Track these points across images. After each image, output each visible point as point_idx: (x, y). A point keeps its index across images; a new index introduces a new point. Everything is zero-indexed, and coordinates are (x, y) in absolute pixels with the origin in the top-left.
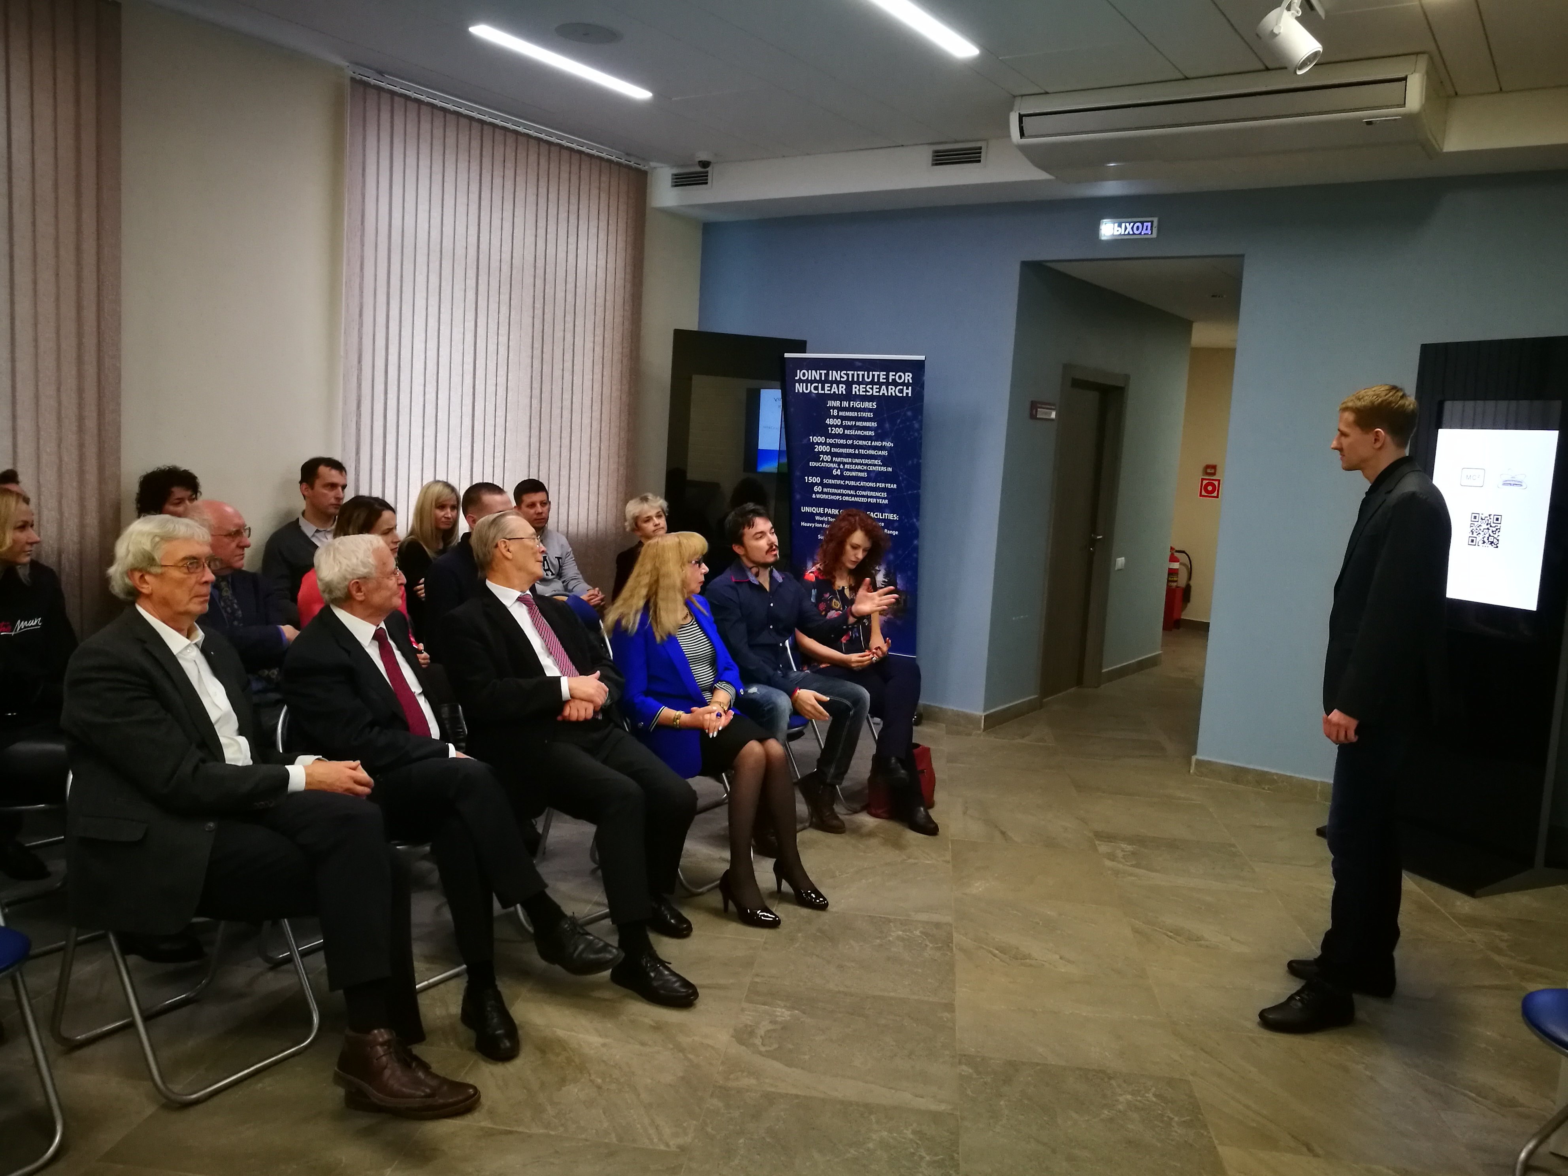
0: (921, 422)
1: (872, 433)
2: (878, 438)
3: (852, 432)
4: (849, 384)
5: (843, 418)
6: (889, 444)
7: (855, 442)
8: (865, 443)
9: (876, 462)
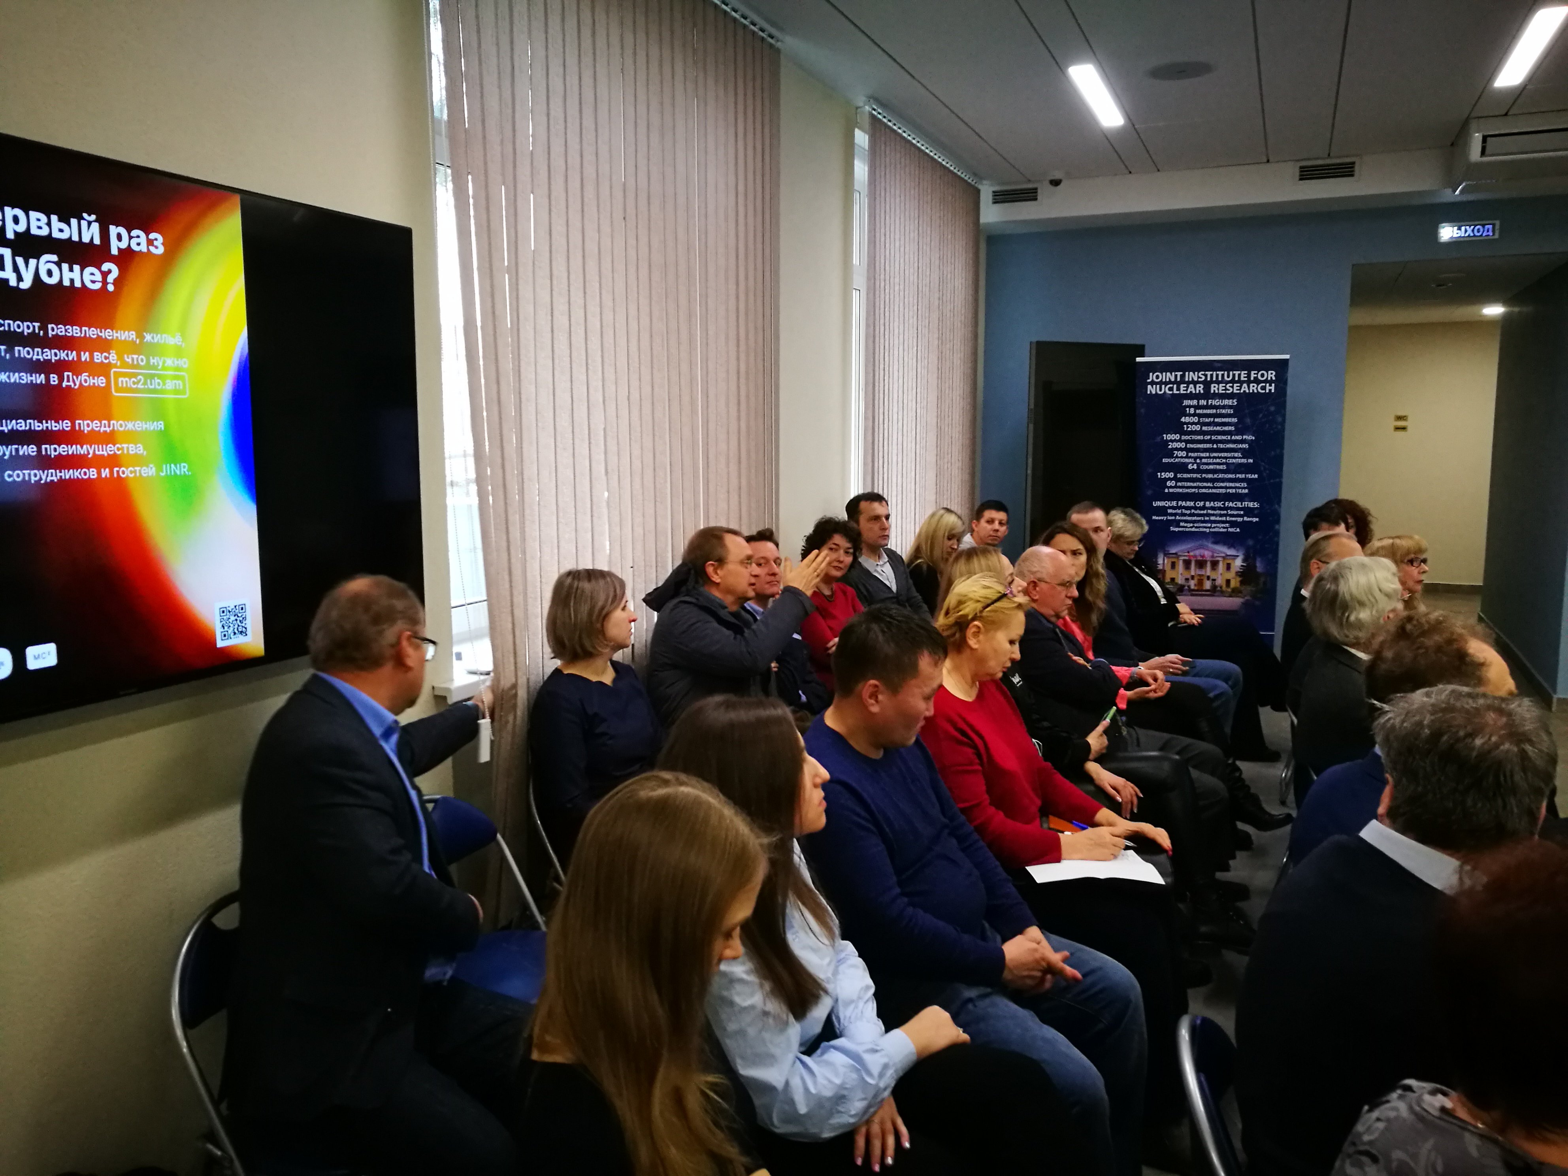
0: (1284, 416)
1: (1233, 428)
2: (1238, 432)
3: (1211, 428)
4: (1207, 384)
5: (1200, 416)
6: (1251, 438)
7: (1213, 438)
8: (1224, 438)
9: (1236, 455)
